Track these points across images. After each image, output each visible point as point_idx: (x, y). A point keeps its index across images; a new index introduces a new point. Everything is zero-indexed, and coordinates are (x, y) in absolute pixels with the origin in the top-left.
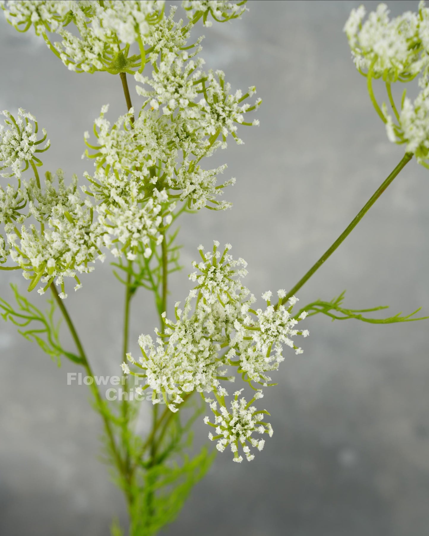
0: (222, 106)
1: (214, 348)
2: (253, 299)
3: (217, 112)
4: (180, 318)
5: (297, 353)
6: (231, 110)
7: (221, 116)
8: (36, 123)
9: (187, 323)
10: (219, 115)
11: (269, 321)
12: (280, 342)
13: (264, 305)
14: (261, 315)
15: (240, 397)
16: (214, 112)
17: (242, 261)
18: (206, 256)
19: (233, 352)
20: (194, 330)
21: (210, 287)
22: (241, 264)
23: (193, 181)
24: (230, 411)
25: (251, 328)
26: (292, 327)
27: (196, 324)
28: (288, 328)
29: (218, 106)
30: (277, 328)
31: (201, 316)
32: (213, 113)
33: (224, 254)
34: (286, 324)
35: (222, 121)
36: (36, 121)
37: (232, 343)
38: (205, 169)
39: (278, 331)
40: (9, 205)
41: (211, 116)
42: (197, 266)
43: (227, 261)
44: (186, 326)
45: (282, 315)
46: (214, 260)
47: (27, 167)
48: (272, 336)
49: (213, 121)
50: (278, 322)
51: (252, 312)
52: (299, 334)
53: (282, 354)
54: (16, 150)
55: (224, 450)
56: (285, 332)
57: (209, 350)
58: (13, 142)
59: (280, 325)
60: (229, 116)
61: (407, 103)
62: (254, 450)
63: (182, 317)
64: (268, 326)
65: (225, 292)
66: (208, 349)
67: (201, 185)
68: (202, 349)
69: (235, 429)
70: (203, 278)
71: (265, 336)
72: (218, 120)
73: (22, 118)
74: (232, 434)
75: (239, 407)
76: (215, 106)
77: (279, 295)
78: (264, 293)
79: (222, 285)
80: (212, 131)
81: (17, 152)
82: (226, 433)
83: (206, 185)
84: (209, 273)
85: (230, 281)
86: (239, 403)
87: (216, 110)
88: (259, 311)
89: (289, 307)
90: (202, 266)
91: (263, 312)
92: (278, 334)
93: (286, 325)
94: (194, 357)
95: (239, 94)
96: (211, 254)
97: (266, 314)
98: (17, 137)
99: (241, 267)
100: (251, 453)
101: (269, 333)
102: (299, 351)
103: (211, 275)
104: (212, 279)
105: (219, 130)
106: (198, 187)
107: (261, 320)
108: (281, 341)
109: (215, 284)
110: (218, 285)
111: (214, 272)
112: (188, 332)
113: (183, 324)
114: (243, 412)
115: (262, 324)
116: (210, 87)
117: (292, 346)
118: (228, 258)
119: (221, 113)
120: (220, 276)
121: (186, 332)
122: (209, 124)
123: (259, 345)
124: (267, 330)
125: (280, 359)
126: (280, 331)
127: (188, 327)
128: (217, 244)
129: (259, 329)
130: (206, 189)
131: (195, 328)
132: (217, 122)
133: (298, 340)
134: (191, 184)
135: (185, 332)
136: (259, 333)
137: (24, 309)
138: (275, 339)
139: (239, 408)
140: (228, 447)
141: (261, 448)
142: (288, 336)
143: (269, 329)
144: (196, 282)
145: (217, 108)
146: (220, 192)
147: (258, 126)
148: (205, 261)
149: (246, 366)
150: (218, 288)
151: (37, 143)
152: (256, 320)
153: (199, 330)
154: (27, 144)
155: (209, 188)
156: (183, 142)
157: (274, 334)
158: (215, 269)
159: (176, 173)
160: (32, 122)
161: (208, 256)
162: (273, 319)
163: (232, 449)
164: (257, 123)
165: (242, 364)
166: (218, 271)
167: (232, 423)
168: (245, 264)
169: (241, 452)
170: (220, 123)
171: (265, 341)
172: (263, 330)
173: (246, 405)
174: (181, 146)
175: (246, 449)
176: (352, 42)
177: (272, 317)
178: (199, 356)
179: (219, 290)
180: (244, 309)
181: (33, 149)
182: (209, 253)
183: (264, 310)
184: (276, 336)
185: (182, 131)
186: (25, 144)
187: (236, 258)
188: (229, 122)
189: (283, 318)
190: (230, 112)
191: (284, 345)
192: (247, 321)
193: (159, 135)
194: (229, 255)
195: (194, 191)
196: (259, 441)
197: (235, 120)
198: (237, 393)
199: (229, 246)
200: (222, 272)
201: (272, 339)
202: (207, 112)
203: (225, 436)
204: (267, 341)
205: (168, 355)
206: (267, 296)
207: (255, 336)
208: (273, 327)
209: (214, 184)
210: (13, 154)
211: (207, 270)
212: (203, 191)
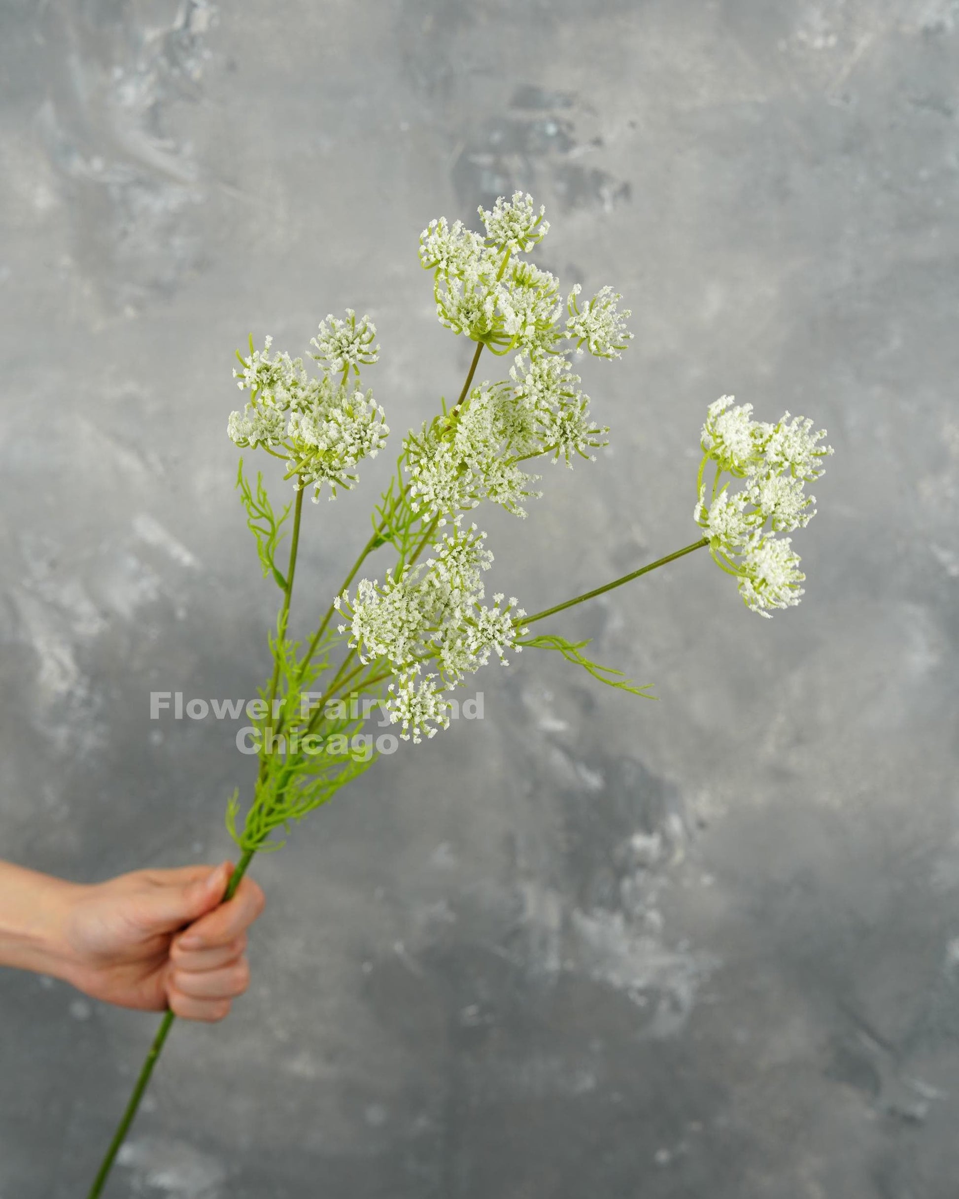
0: (573, 427)
1: (423, 624)
2: (482, 595)
3: (565, 429)
4: (403, 581)
5: (502, 664)
6: (578, 434)
7: (566, 434)
8: (373, 335)
9: (409, 588)
10: (565, 433)
11: (490, 623)
12: (491, 647)
13: (492, 605)
14: (485, 613)
15: (432, 680)
16: (563, 427)
17: (490, 554)
18: (459, 534)
19: (440, 635)
20: (412, 599)
21: (449, 564)
22: (488, 557)
23: (505, 475)
24: (416, 689)
25: (469, 621)
26: (508, 638)
27: (416, 594)
28: (504, 637)
29: (569, 425)
30: (494, 632)
31: (425, 587)
32: (561, 428)
33: (477, 540)
34: (505, 632)
35: (564, 439)
36: (375, 334)
37: (444, 626)
38: (521, 469)
39: (493, 636)
40: (306, 397)
41: (558, 430)
42: (446, 539)
43: (477, 548)
44: (405, 592)
45: (505, 622)
46: (465, 540)
47: (342, 370)
48: (486, 637)
49: (557, 435)
50: (498, 627)
51: (477, 607)
52: (513, 647)
53: (488, 658)
54: (342, 349)
55: (395, 722)
56: (499, 639)
57: (417, 624)
58: (344, 342)
59: (498, 630)
60: (573, 439)
61: (724, 495)
62: (423, 735)
63: (405, 581)
64: (487, 626)
65: (461, 576)
66: (417, 622)
67: (510, 482)
68: (411, 620)
69: (414, 708)
70: (447, 552)
71: (479, 635)
72: (561, 436)
73: (365, 324)
74: (410, 711)
75: (426, 689)
76: (567, 423)
77: (510, 602)
78: (497, 594)
79: (461, 568)
80: (552, 441)
81: (342, 352)
82: (404, 708)
83: (514, 485)
84: (455, 550)
85: (470, 567)
86: (428, 686)
87: (565, 427)
88: (484, 609)
89: (515, 618)
90: (451, 541)
91: (488, 611)
92: (492, 637)
93: (503, 634)
94: (400, 624)
95: (593, 426)
96: (464, 534)
97: (489, 614)
98: (351, 339)
99: (486, 559)
100: (419, 736)
101: (485, 633)
102: (505, 663)
103: (455, 554)
104: (454, 558)
105: (557, 445)
106: (506, 483)
107: (483, 617)
108: (493, 646)
109: (455, 564)
110: (457, 566)
111: (460, 552)
112: (405, 598)
113: (404, 587)
114: (429, 695)
115: (482, 622)
116: (572, 404)
117: (501, 655)
118: (479, 545)
119: (568, 432)
120: (463, 558)
121: (403, 597)
122: (552, 435)
123: (469, 641)
124: (484, 630)
125: (484, 661)
126: (496, 636)
127: (407, 593)
128: (475, 527)
129: (475, 625)
130: (512, 488)
131: (414, 597)
132: (559, 437)
133: (509, 653)
134: (502, 476)
135: (401, 597)
136: (475, 629)
137: (260, 503)
138: (487, 641)
139: (426, 691)
140: (401, 720)
141: (431, 736)
142: (501, 644)
143: (486, 630)
144: (439, 553)
145: (567, 425)
146: (523, 498)
147: (593, 462)
148: (456, 538)
149: (445, 654)
150: (455, 569)
151: (365, 354)
152: (478, 616)
153: (417, 601)
154: (356, 349)
155: (515, 489)
156: (515, 434)
157: (489, 636)
158: (461, 550)
159: (493, 460)
160: (370, 332)
161: (461, 535)
162: (494, 622)
163: (403, 725)
164: (594, 459)
165: (442, 651)
166: (464, 553)
167: (414, 702)
168: (492, 558)
169: (410, 731)
170: (563, 439)
171: (477, 639)
172: (480, 629)
173: (433, 691)
174: (511, 436)
175: (417, 731)
176: (710, 420)
177: (494, 619)
178: (405, 625)
179: (455, 571)
180: (472, 600)
181: (360, 356)
182: (463, 532)
183: (490, 609)
184: (489, 639)
185: (519, 423)
186: (354, 349)
187: (485, 549)
188: (571, 443)
189: (504, 626)
190: (576, 436)
191: (493, 651)
192: (469, 613)
193: (498, 417)
194: (481, 543)
195: (500, 485)
196: (432, 728)
197: (576, 446)
198: (431, 676)
199: (484, 535)
200: (467, 556)
201: (485, 640)
202: (556, 424)
203: (402, 711)
204: (480, 640)
205: (380, 609)
206: (499, 598)
207: (470, 631)
208: (491, 630)
209: (521, 488)
210: (339, 351)
211: (454, 547)
212: (508, 489)
